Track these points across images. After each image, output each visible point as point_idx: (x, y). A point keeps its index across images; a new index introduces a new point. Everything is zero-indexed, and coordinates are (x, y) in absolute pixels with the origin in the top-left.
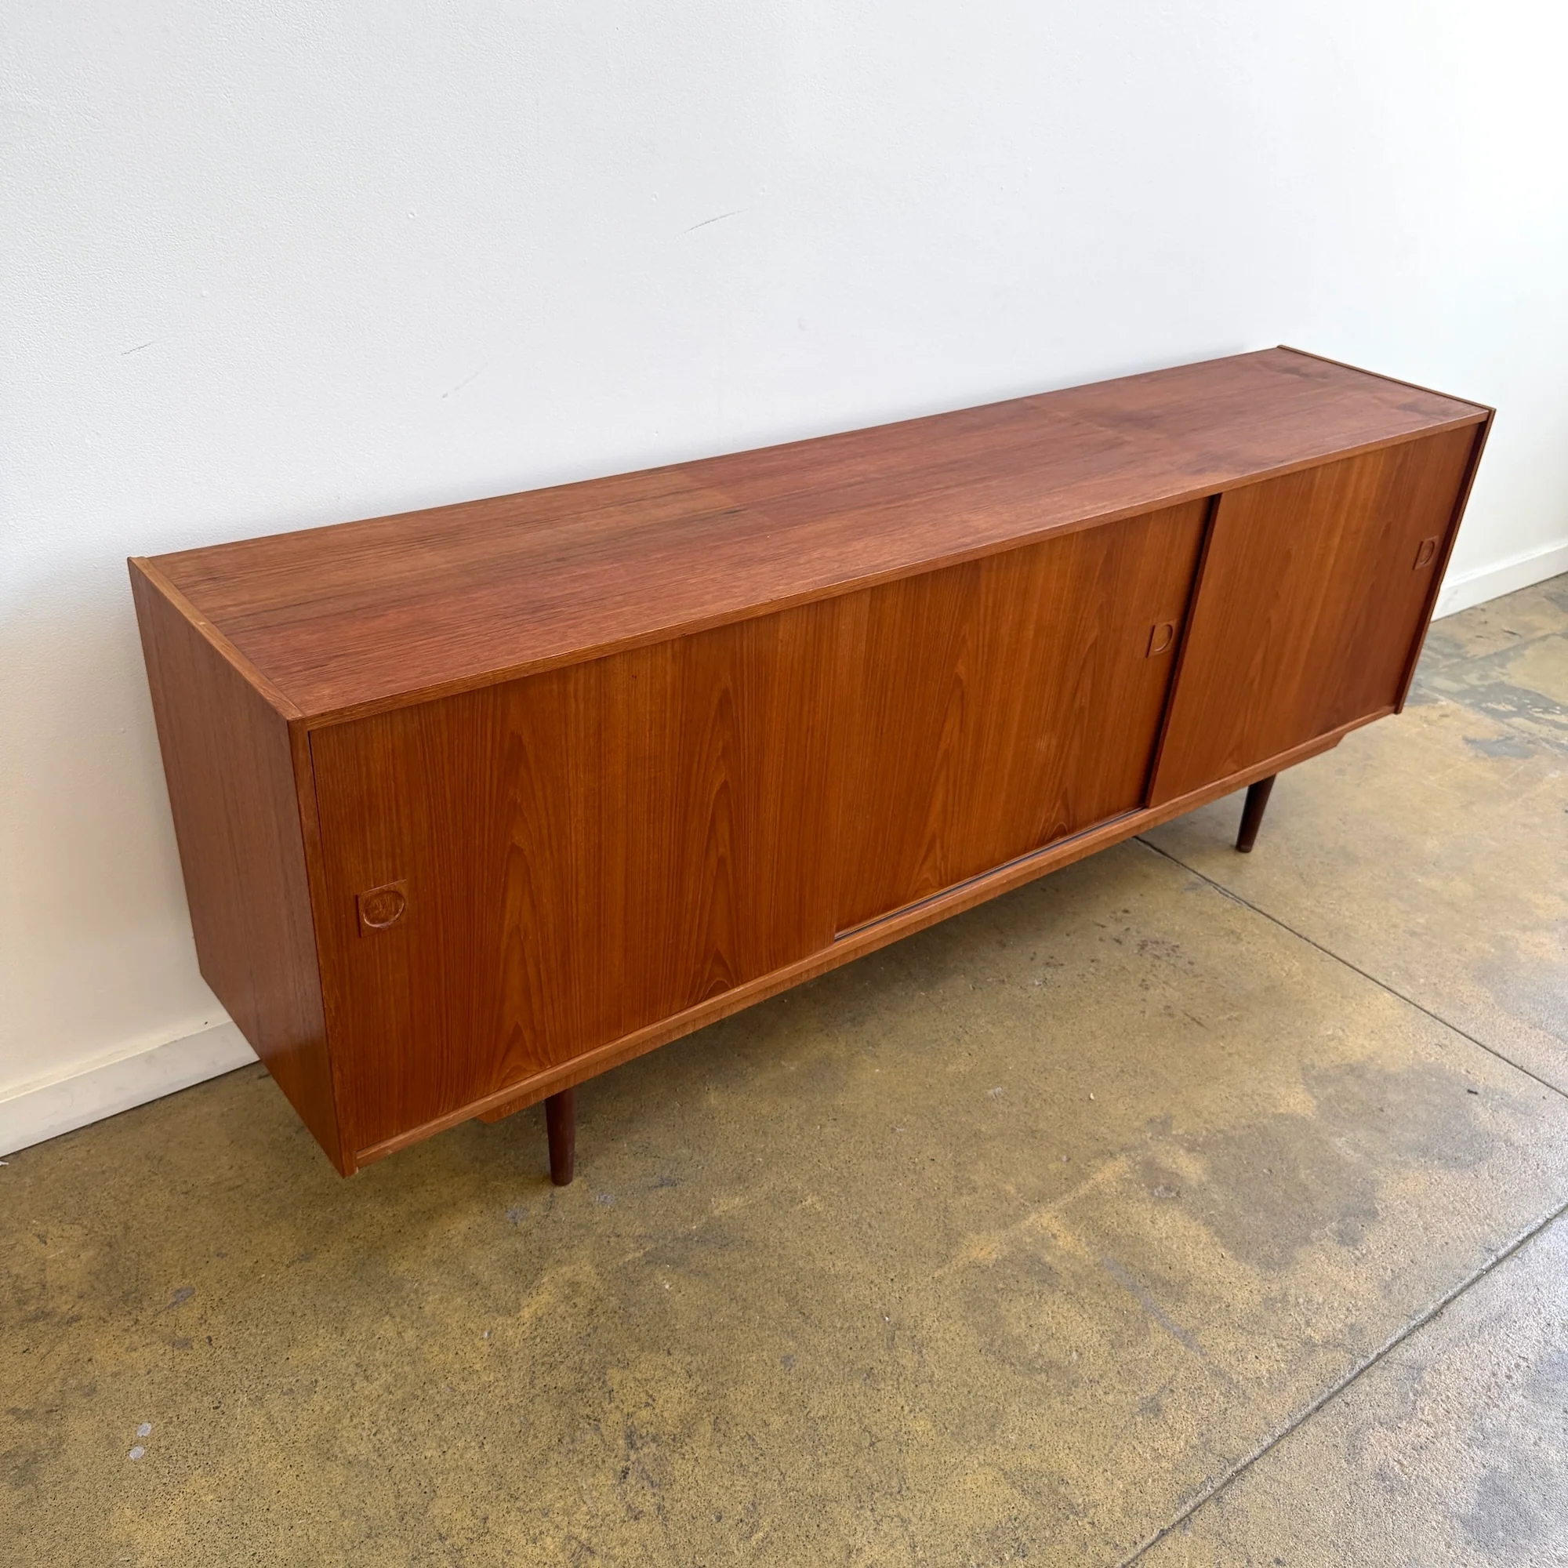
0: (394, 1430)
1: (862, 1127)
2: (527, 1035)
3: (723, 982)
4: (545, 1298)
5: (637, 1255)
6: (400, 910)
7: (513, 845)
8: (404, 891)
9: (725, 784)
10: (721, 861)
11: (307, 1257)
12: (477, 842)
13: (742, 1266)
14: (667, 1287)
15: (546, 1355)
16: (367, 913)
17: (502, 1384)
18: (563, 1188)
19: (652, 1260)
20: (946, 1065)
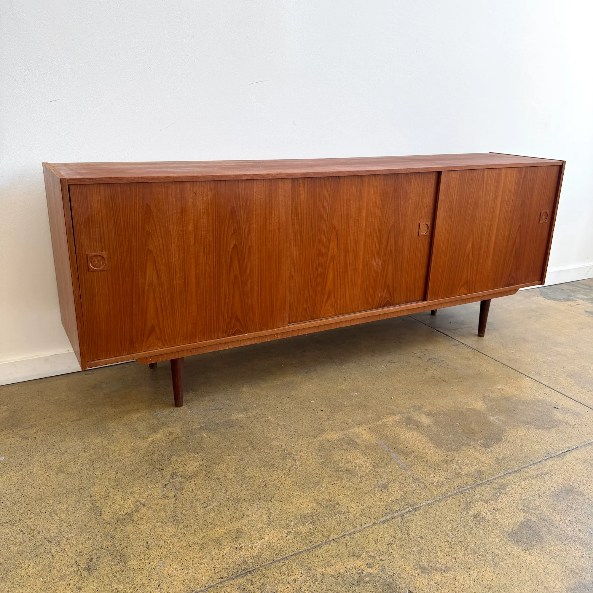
0: (88, 466)
1: (298, 400)
2: (157, 330)
3: (239, 329)
4: (159, 435)
5: (198, 427)
6: (104, 265)
7: (148, 249)
8: (105, 256)
9: (235, 246)
10: (236, 277)
11: (79, 420)
12: (134, 244)
13: (236, 433)
14: (205, 436)
15: (152, 451)
16: (91, 262)
17: (132, 457)
18: (178, 408)
19: (202, 429)
20: (338, 386)
